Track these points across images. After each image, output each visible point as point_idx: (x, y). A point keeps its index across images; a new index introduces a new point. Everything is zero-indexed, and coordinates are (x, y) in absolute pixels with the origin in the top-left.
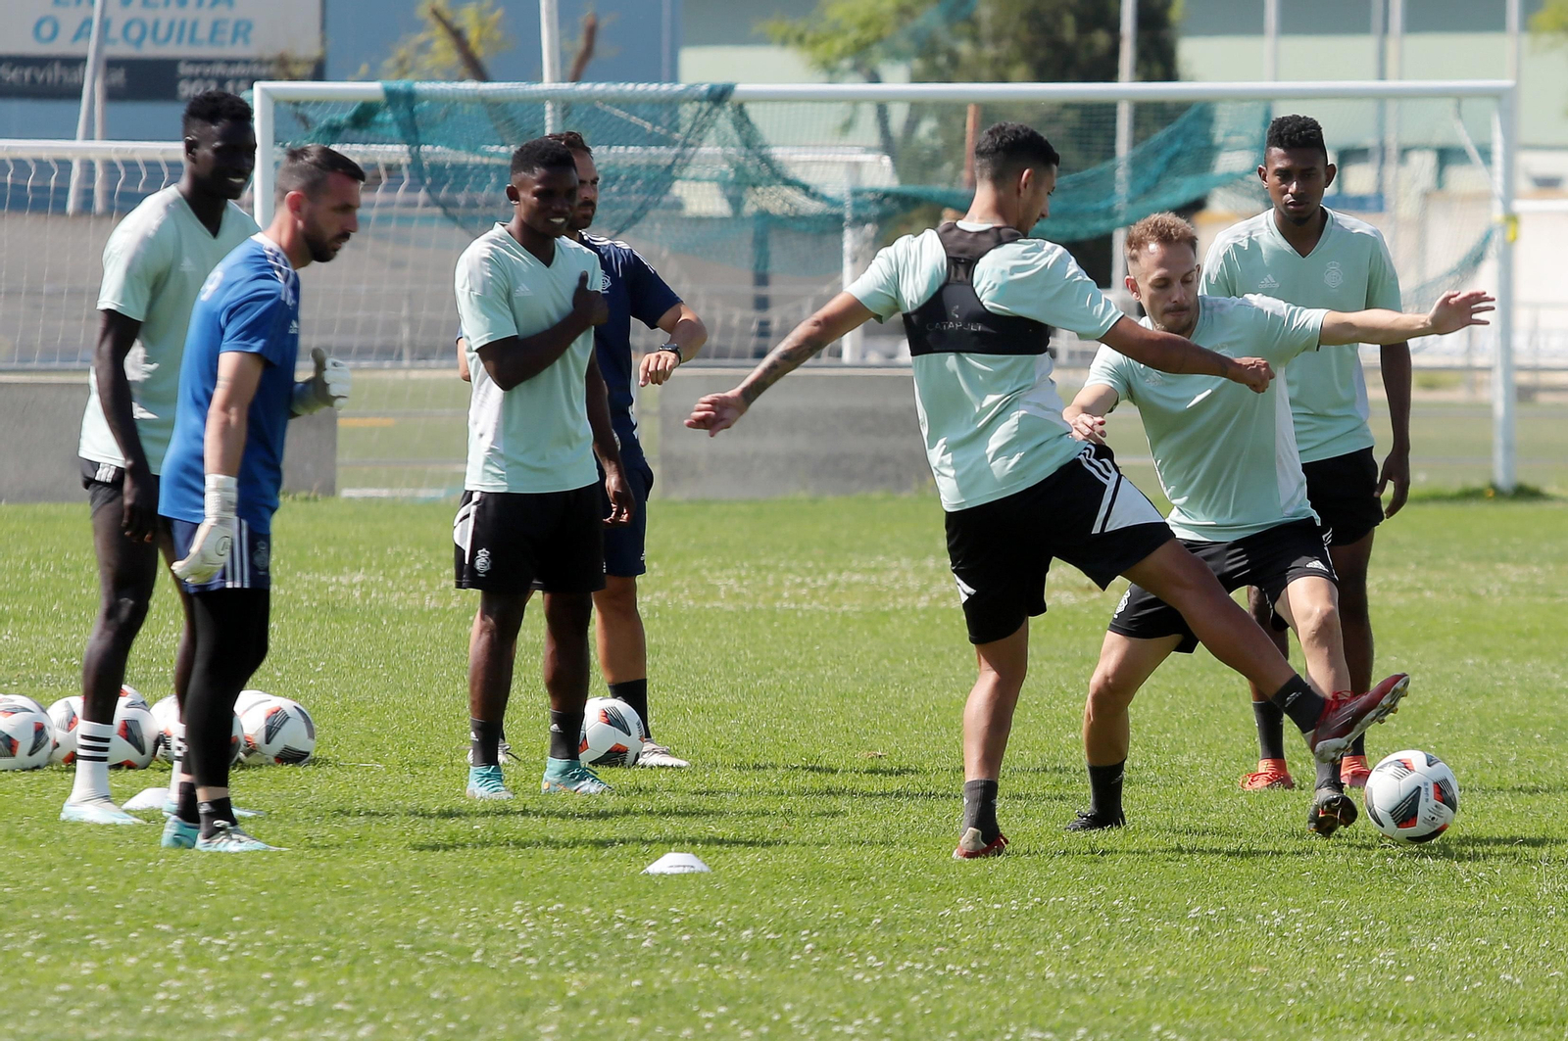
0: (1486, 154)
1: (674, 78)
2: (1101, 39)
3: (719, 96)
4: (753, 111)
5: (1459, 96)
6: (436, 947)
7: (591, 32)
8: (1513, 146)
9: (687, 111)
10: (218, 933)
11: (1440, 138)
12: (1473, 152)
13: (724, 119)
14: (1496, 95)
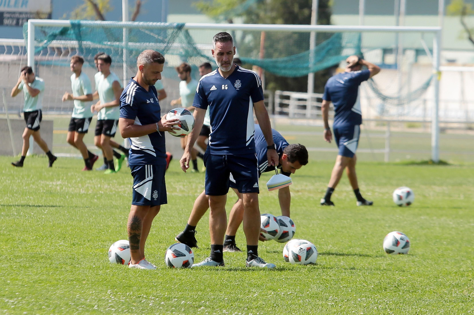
0: (431, 51)
1: (165, 21)
2: (306, 11)
3: (180, 27)
4: (191, 32)
5: (423, 32)
6: (82, 304)
7: (139, 6)
8: (440, 49)
9: (170, 32)
10: (11, 298)
11: (417, 46)
12: (427, 51)
13: (182, 35)
14: (435, 32)
